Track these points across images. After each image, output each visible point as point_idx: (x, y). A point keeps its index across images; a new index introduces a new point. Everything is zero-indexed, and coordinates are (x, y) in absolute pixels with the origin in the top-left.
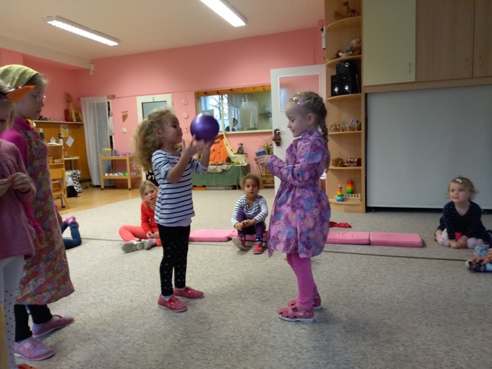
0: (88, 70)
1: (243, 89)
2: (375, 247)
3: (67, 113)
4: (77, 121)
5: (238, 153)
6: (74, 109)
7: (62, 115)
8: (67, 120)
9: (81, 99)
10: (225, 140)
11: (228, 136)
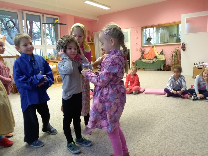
1: (164, 24)
3: (88, 39)
5: (161, 54)
6: (91, 37)
9: (94, 33)
10: (154, 48)
11: (155, 46)
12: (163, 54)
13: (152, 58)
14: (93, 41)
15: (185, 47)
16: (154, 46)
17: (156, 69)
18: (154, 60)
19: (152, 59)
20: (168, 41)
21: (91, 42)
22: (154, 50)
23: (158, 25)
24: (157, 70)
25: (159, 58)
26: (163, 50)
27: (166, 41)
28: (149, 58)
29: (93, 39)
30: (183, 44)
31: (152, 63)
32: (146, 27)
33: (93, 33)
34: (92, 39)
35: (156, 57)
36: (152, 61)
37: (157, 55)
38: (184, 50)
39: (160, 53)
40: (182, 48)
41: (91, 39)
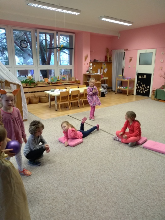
0: (117, 37)
3: (106, 57)
4: (110, 61)
6: (109, 55)
8: (105, 61)
29: (111, 58)
33: (112, 51)
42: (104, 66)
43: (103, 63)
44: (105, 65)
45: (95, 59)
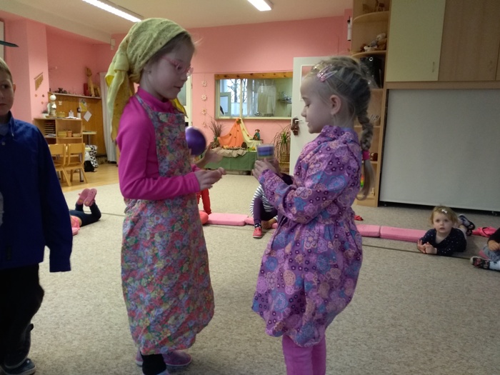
0: (110, 45)
1: (263, 74)
2: (385, 240)
3: (86, 87)
4: (96, 96)
5: (254, 139)
7: (81, 88)
8: (85, 94)
9: (101, 74)
10: (242, 125)
11: (245, 121)
12: (258, 139)
13: (235, 147)
14: (97, 95)
15: (298, 128)
16: (242, 121)
17: (244, 171)
18: (240, 152)
19: (236, 149)
20: (272, 110)
21: (93, 96)
22: (242, 129)
23: (252, 74)
24: (245, 173)
25: (251, 147)
26: (258, 131)
27: (269, 112)
28: (231, 146)
29: (98, 89)
30: (294, 120)
31: (237, 157)
32: (226, 77)
33: (98, 74)
34: (95, 89)
35: (244, 145)
36: (235, 154)
37: (248, 140)
38: (296, 133)
39: (252, 137)
40: (292, 129)
41: (92, 90)
42: (83, 106)
43: (80, 100)
44: (85, 104)
45: (61, 87)
